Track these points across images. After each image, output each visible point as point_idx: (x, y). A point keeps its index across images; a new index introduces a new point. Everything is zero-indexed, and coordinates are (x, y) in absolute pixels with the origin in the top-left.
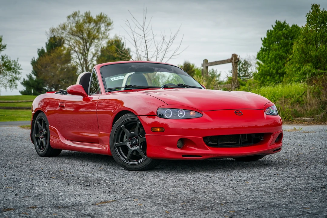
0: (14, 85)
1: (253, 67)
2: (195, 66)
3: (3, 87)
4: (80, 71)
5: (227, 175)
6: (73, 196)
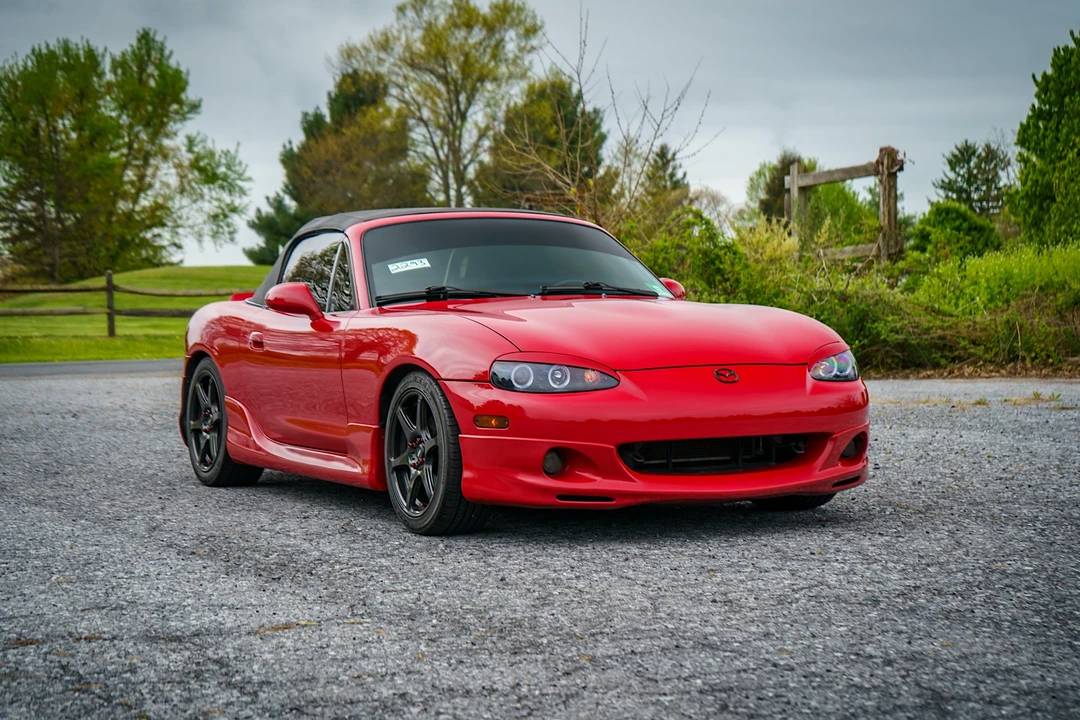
0: (226, 229)
3: (191, 238)
4: (437, 186)
5: (681, 552)
6: (216, 608)
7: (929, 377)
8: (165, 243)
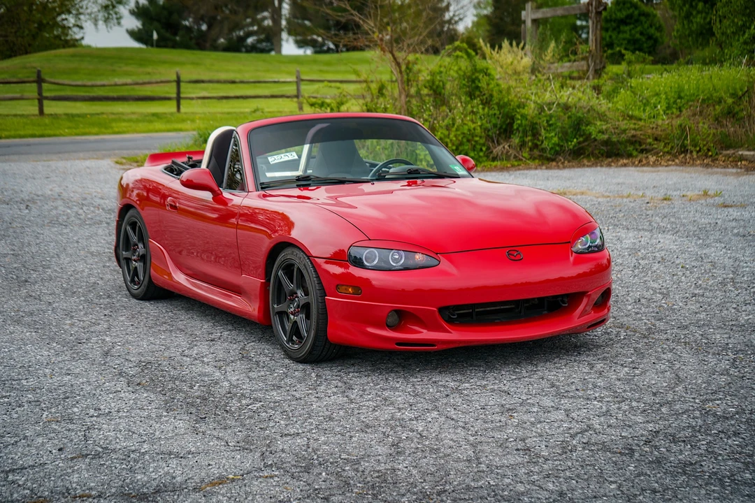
0: (114, 16)
3: (89, 22)
5: (485, 387)
6: (166, 456)
7: (625, 165)
8: (71, 25)
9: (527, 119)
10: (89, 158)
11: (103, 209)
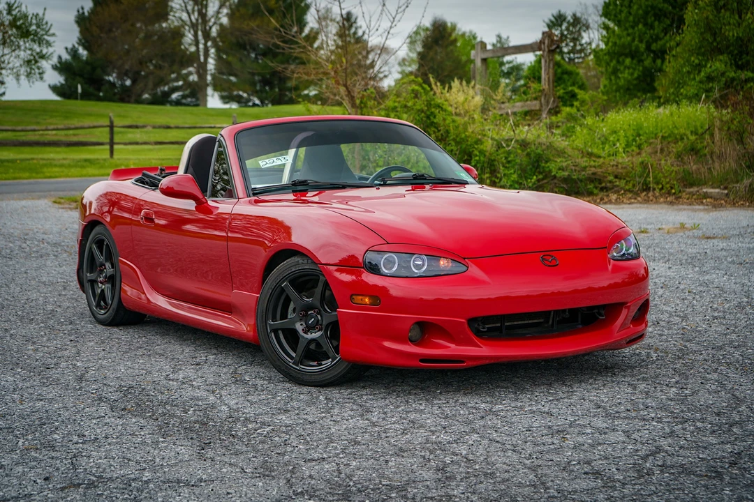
0: (37, 71)
1: (593, 33)
2: (457, 29)
3: (11, 77)
4: (190, 41)
5: (521, 408)
6: (174, 484)
9: (485, 156)
10: (25, 199)
11: (48, 243)
